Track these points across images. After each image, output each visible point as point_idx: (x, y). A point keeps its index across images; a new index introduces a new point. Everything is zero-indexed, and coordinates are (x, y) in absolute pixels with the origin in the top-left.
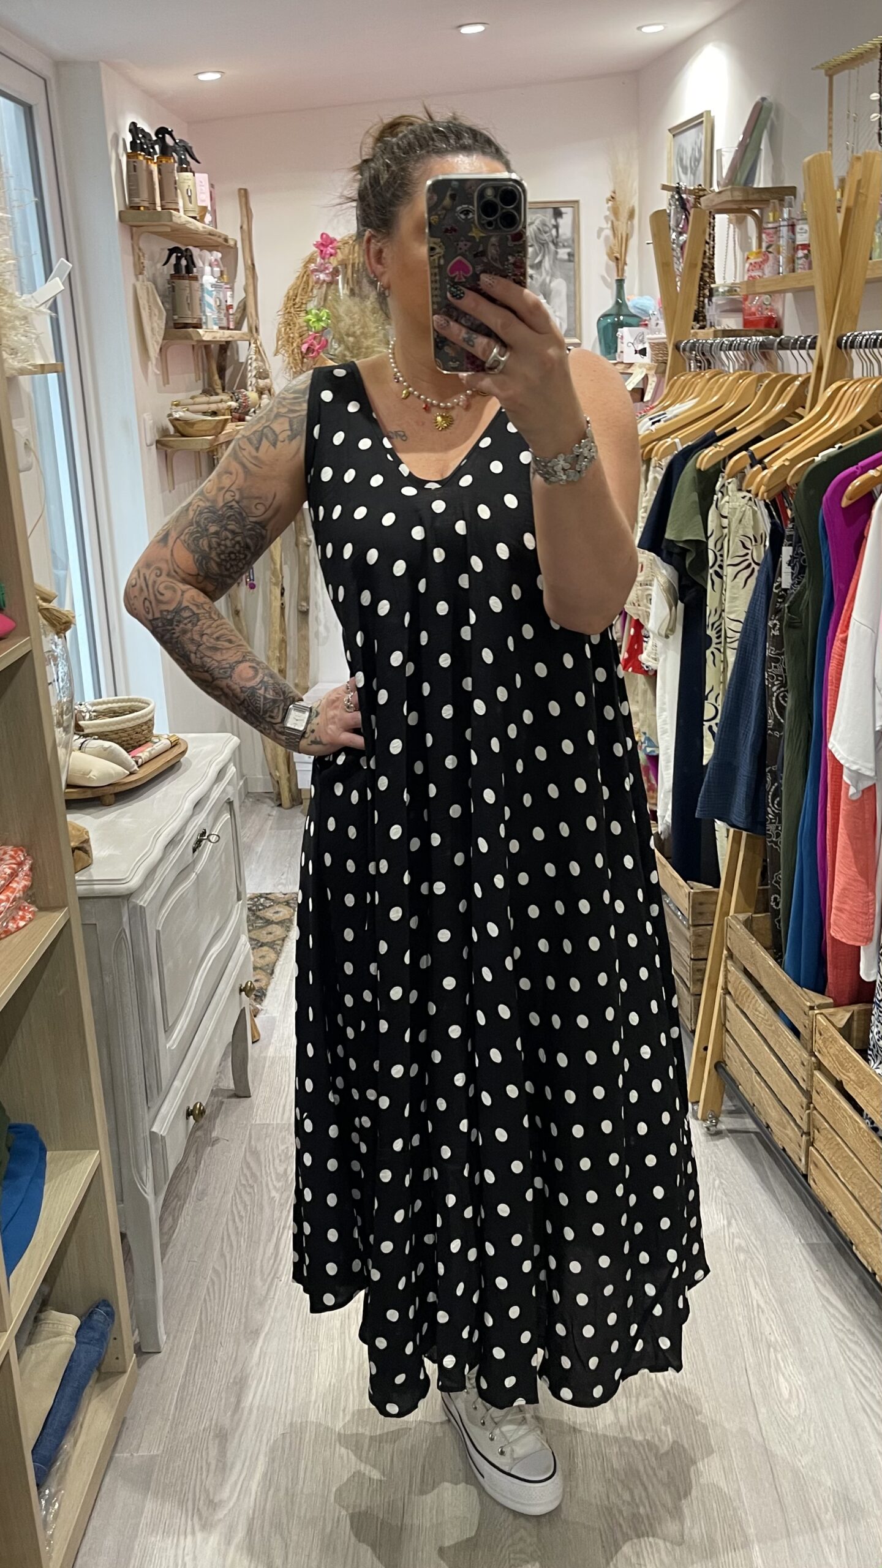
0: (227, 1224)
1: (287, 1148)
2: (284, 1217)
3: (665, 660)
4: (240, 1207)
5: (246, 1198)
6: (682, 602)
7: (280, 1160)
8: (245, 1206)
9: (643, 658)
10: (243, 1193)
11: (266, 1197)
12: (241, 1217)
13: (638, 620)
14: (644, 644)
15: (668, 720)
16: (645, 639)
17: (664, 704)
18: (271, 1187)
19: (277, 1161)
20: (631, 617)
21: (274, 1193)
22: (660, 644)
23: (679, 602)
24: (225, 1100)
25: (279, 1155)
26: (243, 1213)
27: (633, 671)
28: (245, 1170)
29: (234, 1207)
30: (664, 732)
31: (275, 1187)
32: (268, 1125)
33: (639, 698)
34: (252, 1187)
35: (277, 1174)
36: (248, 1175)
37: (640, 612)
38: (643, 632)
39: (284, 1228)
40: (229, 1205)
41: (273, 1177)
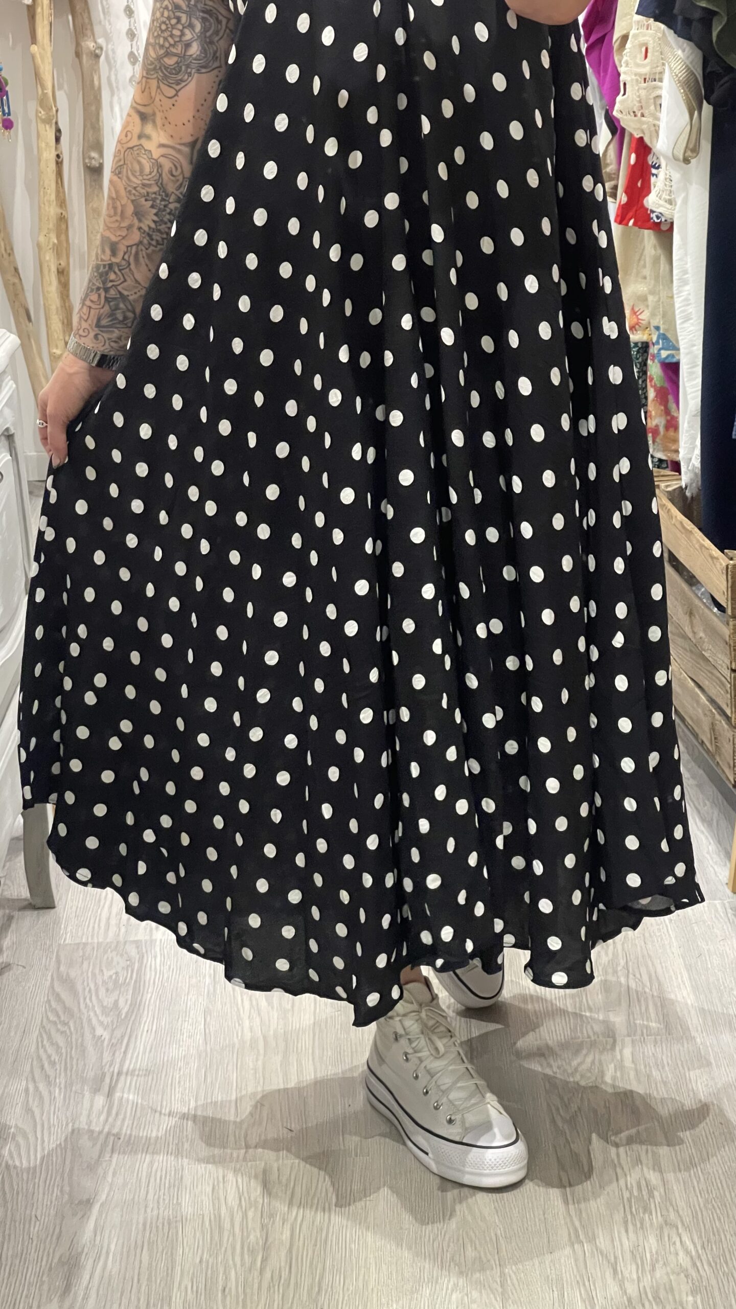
0: (32, 1071)
1: (117, 973)
2: (118, 1060)
3: (685, 201)
4: (50, 1050)
5: (60, 1040)
6: (709, 103)
7: (107, 990)
8: (58, 1048)
9: (652, 201)
10: (53, 1032)
11: (88, 1036)
12: (53, 1064)
13: (641, 139)
14: (653, 179)
15: (692, 299)
16: (654, 171)
17: (685, 272)
18: (94, 1021)
19: (102, 992)
20: (631, 135)
21: (99, 1031)
22: (676, 176)
23: (705, 102)
24: (16, 914)
25: (104, 982)
26: (55, 1057)
27: (635, 224)
28: (54, 1004)
29: (41, 1051)
30: (687, 319)
31: (101, 1023)
32: (85, 944)
33: (647, 272)
34: (65, 1024)
35: (104, 1008)
36: (59, 1009)
37: (645, 127)
38: (651, 160)
39: (119, 1074)
40: (33, 1049)
41: (98, 1011)
